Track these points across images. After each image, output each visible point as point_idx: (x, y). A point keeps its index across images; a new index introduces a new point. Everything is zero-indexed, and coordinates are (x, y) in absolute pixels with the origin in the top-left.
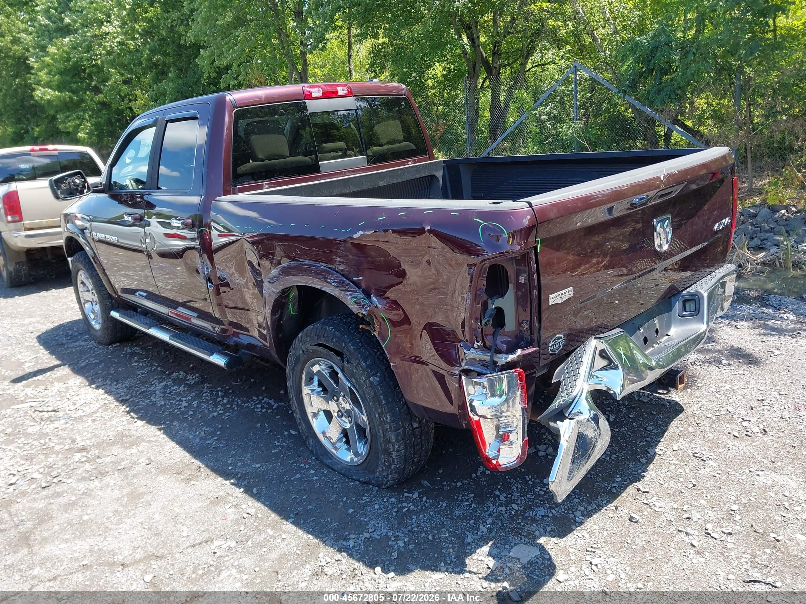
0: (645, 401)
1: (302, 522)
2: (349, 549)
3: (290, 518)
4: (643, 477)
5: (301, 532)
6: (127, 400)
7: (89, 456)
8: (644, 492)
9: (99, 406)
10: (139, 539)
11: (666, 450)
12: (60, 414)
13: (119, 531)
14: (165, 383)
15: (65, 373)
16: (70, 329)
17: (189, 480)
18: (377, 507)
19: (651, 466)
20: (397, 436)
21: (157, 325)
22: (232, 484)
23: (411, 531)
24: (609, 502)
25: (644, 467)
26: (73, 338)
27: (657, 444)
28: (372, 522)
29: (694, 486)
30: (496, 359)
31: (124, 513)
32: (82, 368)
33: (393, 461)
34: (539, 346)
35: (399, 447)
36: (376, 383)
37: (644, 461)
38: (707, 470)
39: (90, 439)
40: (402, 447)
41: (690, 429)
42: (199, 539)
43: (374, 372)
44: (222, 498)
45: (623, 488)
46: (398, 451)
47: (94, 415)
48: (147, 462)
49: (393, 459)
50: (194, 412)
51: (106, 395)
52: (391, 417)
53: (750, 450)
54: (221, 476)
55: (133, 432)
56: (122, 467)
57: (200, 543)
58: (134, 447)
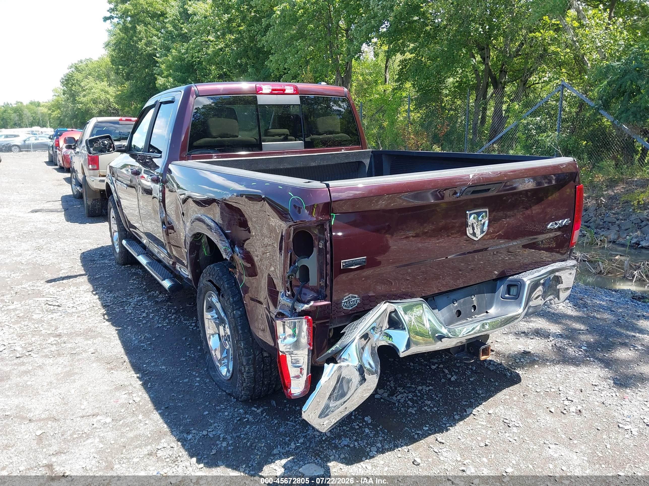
0: (492, 369)
1: (167, 414)
2: (186, 441)
3: (161, 409)
4: (447, 430)
5: (161, 421)
6: (108, 306)
7: (59, 341)
8: (440, 443)
9: (88, 307)
10: (52, 405)
11: (482, 412)
12: (60, 309)
13: (43, 396)
14: (141, 298)
15: (83, 280)
16: (106, 251)
17: (112, 369)
18: (226, 414)
19: (461, 423)
20: (248, 360)
21: (144, 254)
22: (138, 377)
23: (239, 437)
24: (407, 445)
25: (454, 422)
26: (104, 257)
27: (478, 406)
28: (216, 424)
29: (486, 445)
30: (295, 307)
31: (55, 385)
32: (96, 278)
33: (244, 380)
34: (331, 301)
35: (249, 370)
36: (237, 316)
37: (457, 417)
38: (507, 434)
39: (68, 329)
40: (252, 370)
41: (515, 398)
42: (90, 412)
43: (237, 307)
44: (125, 386)
45: (426, 435)
46: (248, 373)
47: (81, 313)
48: (93, 351)
49: (245, 379)
50: (147, 322)
51: (98, 300)
52: (244, 344)
53: (558, 425)
54: (134, 371)
55: (98, 329)
56: (75, 352)
57: (89, 416)
58: (91, 340)
